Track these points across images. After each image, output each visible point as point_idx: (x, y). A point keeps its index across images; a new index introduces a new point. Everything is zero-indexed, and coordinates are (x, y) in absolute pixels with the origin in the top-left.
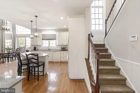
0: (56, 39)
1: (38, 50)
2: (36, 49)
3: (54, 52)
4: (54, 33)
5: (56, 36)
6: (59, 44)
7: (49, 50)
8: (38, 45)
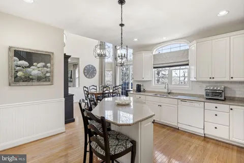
0: (188, 65)
1: (144, 91)
2: (142, 89)
3: (183, 100)
4: (184, 46)
5: (188, 54)
6: (200, 79)
7: (169, 93)
8: (144, 79)
